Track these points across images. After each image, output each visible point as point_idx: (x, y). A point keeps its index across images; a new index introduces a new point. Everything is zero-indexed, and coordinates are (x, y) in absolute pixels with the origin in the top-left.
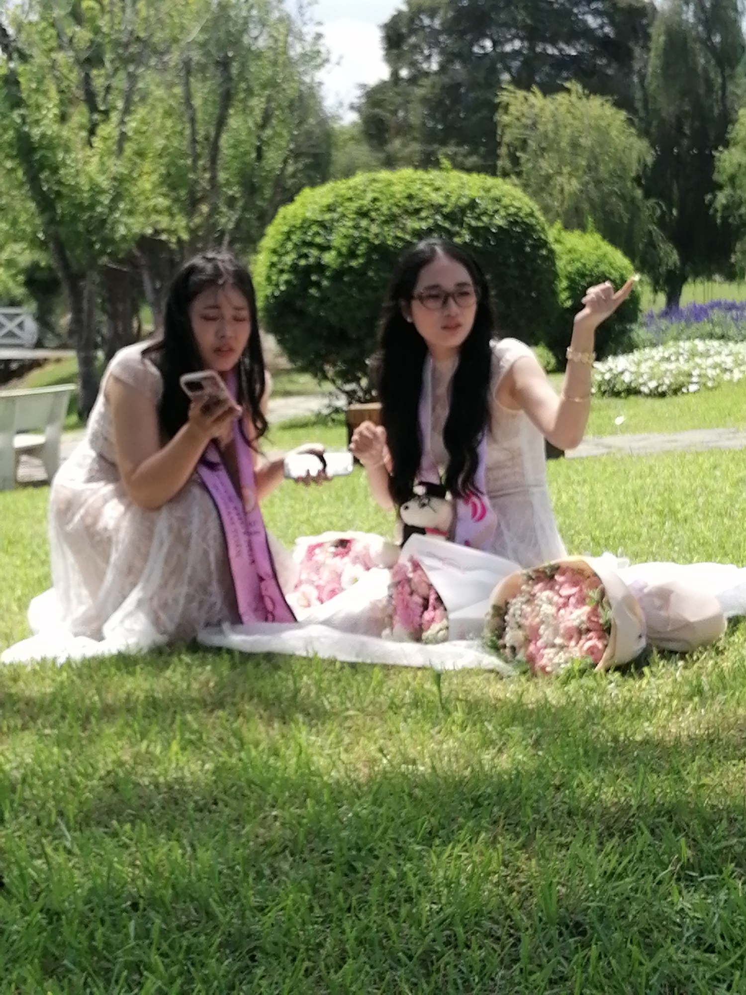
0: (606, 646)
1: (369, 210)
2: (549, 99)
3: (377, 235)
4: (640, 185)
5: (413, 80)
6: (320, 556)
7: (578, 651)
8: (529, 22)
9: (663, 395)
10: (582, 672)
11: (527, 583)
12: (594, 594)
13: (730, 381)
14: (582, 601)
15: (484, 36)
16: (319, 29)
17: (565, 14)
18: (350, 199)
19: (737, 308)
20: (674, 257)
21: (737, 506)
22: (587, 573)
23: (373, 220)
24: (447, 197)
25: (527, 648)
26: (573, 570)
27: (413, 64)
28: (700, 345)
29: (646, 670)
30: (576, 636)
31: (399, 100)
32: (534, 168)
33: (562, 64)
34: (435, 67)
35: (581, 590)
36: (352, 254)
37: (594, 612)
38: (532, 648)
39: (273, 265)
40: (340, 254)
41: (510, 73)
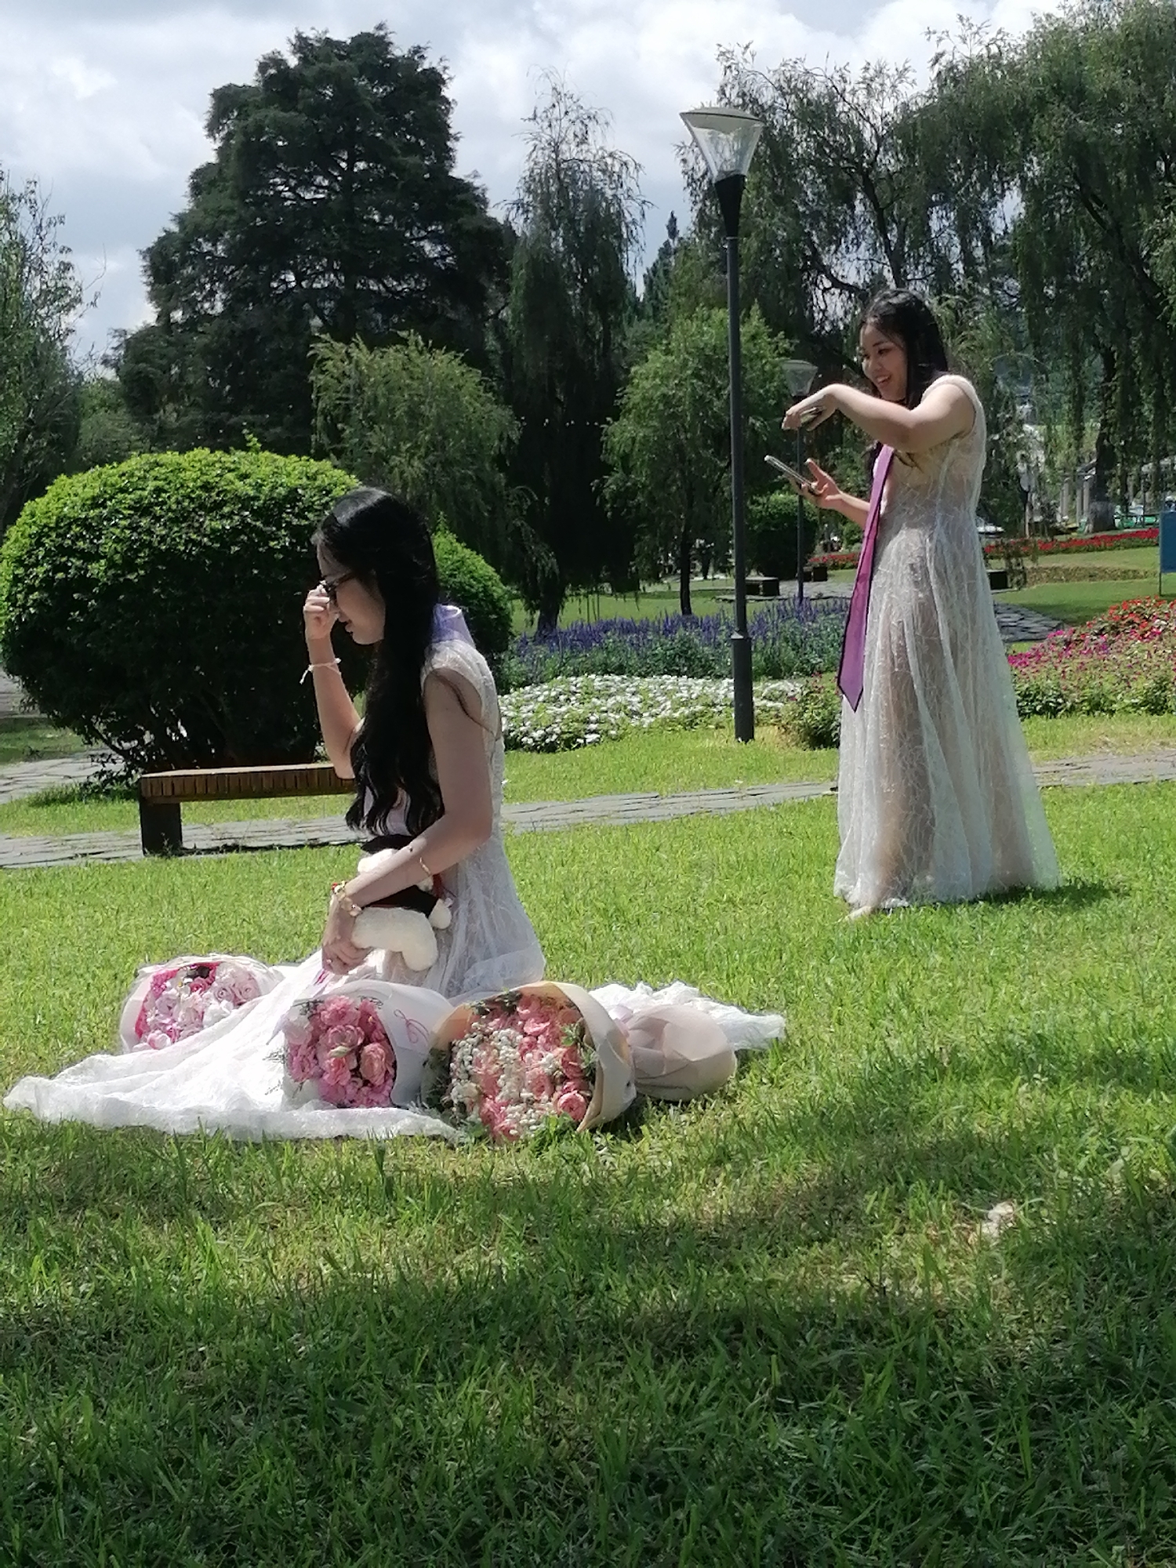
0: (589, 1099)
1: (151, 505)
2: (378, 352)
3: (163, 539)
4: (502, 468)
5: (190, 325)
6: (172, 990)
7: (551, 1108)
8: (346, 248)
9: (551, 748)
10: (561, 1134)
11: (478, 1018)
12: (572, 1031)
13: (639, 728)
14: (554, 1040)
15: (287, 268)
16: (66, 258)
17: (392, 239)
18: (123, 490)
19: (637, 631)
20: (550, 562)
21: (701, 900)
22: (560, 1003)
23: (158, 519)
24: (258, 487)
25: (482, 1106)
26: (540, 999)
27: (191, 303)
28: (597, 681)
29: (644, 1128)
30: (548, 1088)
31: (172, 351)
32: (360, 443)
33: (390, 304)
34: (219, 307)
35: (552, 1026)
36: (129, 565)
37: (571, 1053)
38: (488, 1104)
39: (17, 580)
40: (111, 564)
41: (322, 318)
